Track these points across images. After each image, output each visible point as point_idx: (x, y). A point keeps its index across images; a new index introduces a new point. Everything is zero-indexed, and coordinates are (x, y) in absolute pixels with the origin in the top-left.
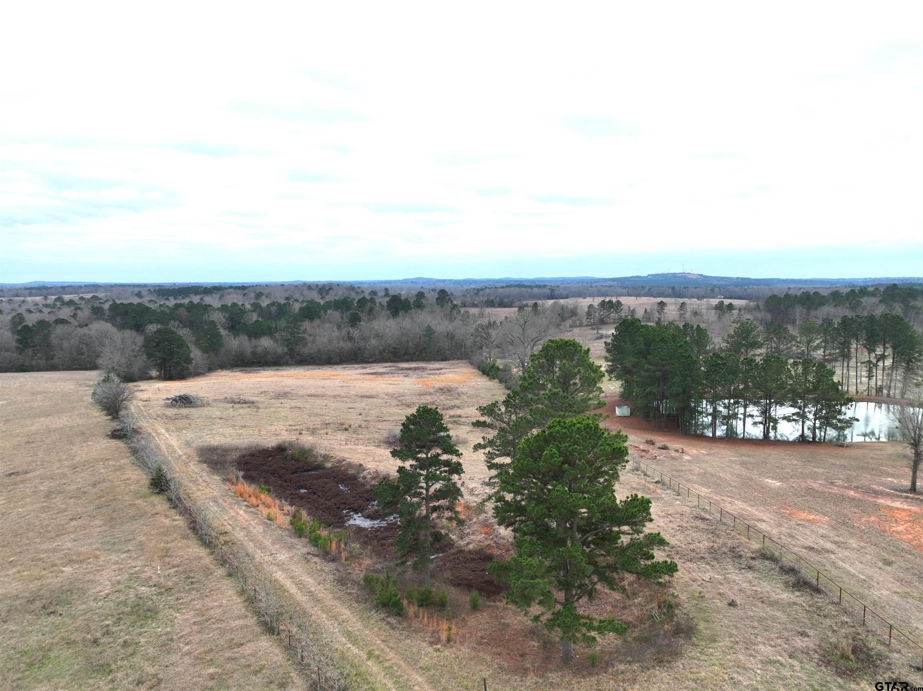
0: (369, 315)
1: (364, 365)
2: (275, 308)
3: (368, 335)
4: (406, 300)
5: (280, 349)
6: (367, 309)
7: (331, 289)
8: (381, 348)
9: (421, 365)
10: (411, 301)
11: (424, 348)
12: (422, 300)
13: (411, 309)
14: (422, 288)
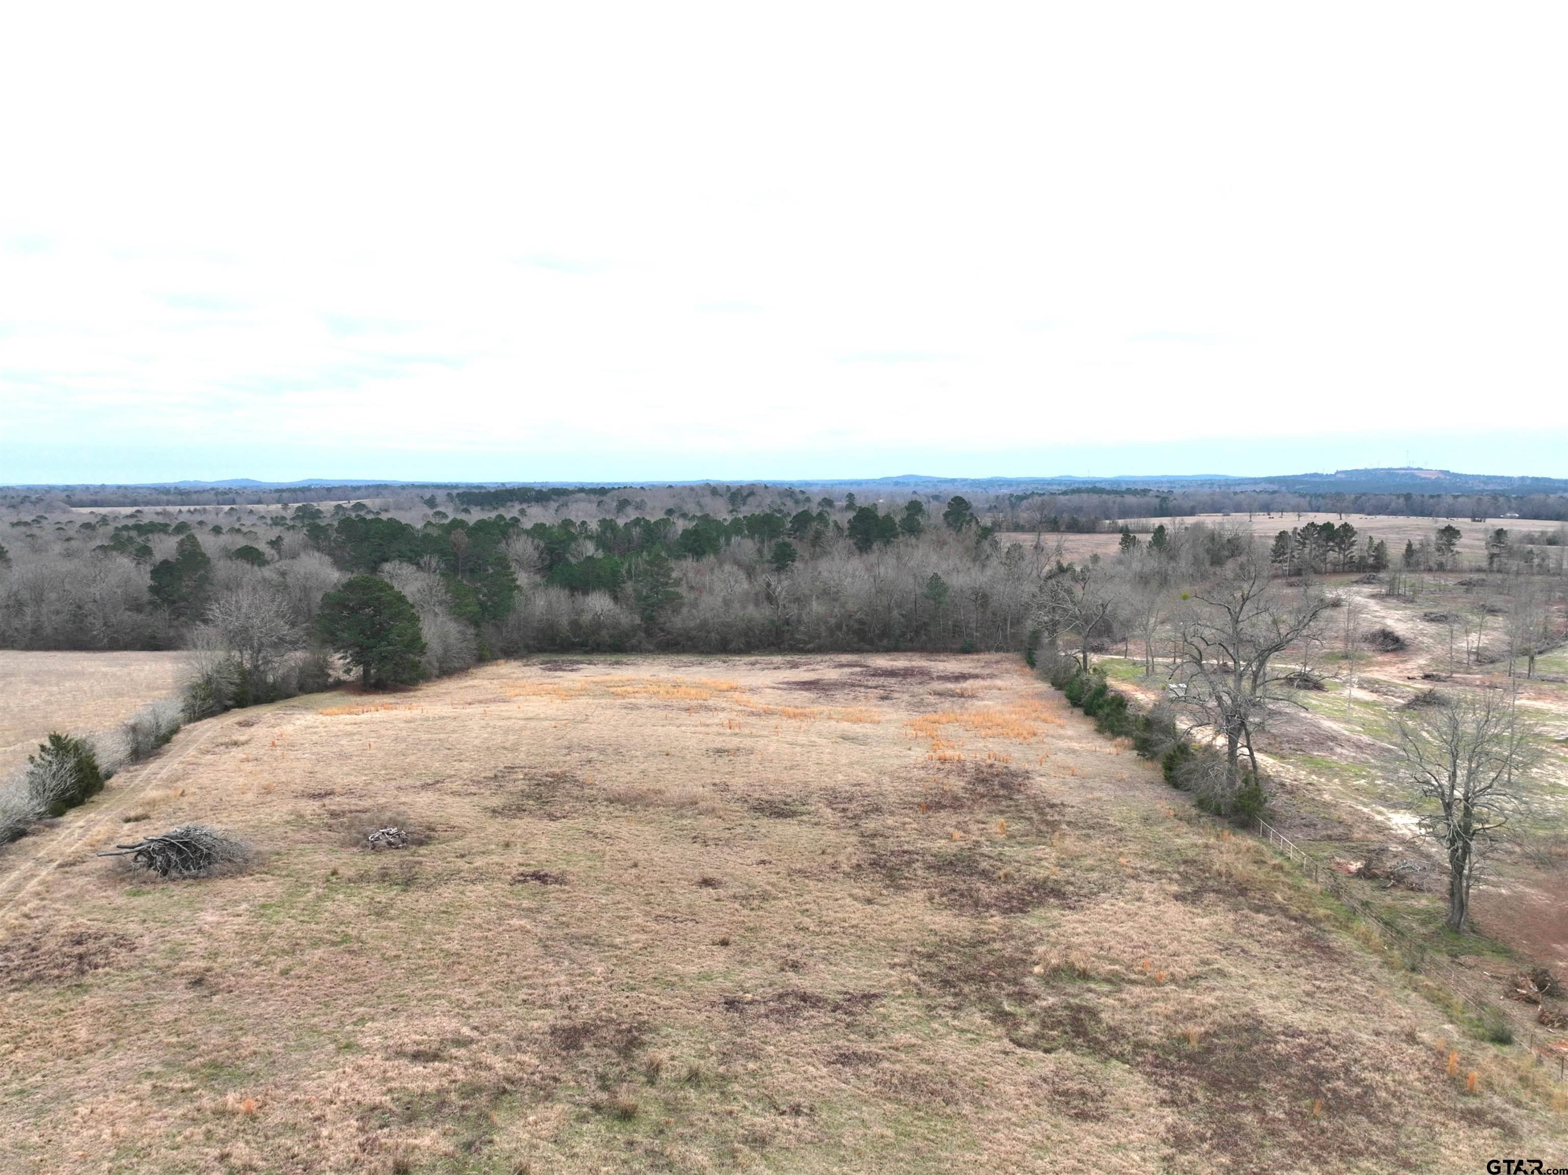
0: (814, 546)
1: (796, 658)
2: (638, 529)
3: (807, 592)
4: (888, 517)
5: (627, 618)
6: (811, 533)
7: (752, 494)
8: (833, 621)
9: (918, 662)
10: (897, 519)
11: (925, 624)
12: (919, 518)
13: (896, 536)
14: (915, 492)
